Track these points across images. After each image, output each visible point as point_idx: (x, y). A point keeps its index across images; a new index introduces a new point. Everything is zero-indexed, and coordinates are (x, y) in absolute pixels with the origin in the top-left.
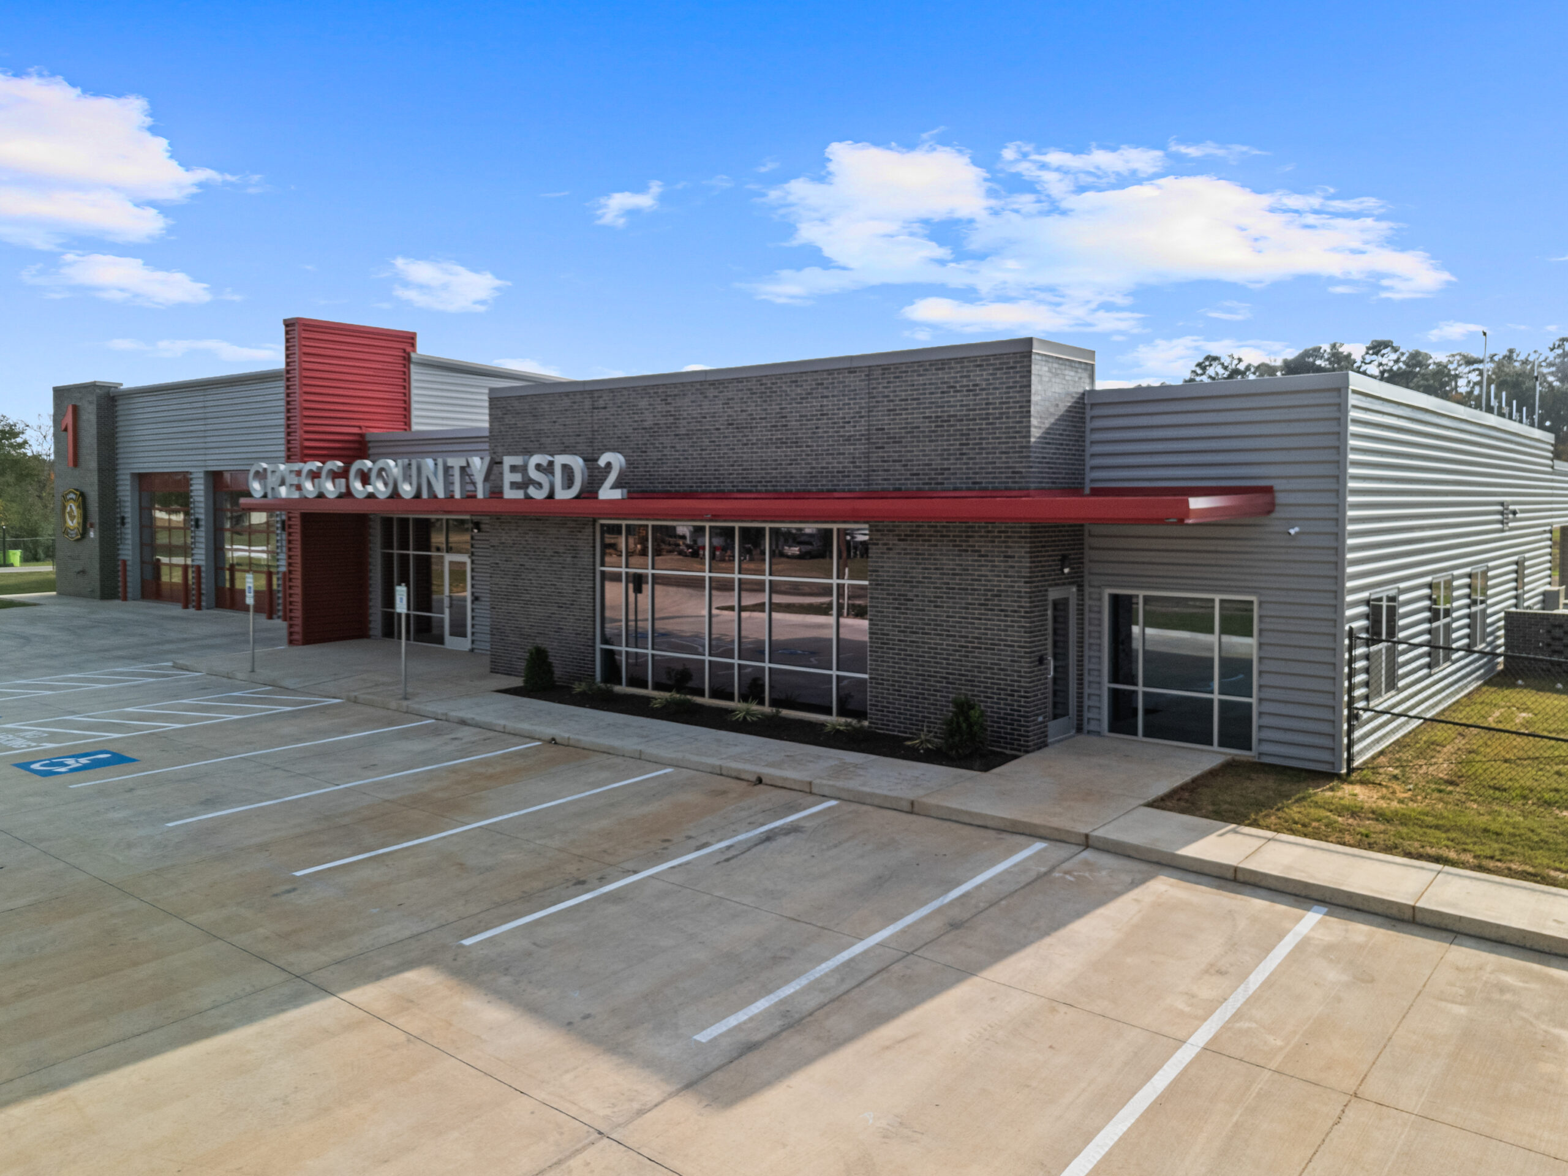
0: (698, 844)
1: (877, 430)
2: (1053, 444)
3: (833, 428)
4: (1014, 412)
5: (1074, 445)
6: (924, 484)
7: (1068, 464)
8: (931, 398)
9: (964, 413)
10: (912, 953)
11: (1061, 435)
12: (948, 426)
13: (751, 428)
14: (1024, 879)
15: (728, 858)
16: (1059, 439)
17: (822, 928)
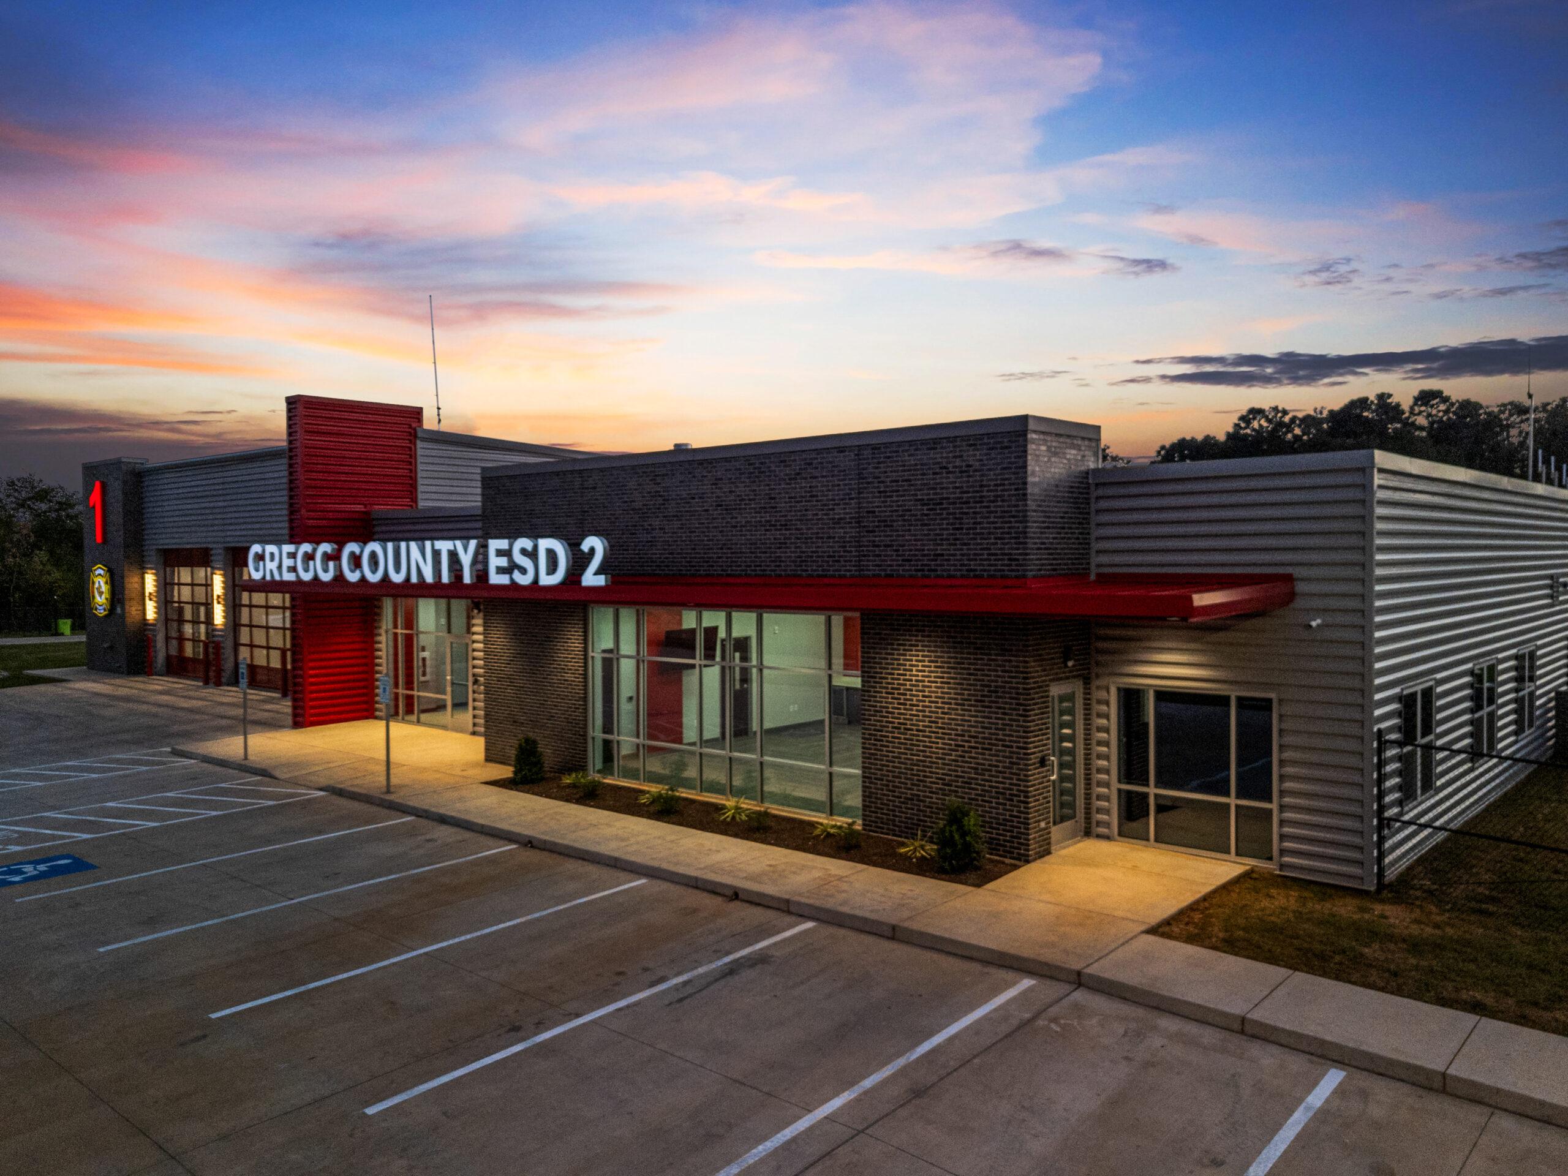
0: (654, 978)
1: (868, 512)
2: (1053, 528)
3: (823, 510)
4: (1009, 495)
5: (1077, 528)
6: (916, 570)
7: (1071, 549)
8: (923, 479)
9: (957, 495)
10: (862, 1131)
11: (1062, 518)
12: (941, 509)
13: (740, 509)
14: (1004, 1029)
15: (681, 998)
16: (1059, 523)
17: (769, 1094)
